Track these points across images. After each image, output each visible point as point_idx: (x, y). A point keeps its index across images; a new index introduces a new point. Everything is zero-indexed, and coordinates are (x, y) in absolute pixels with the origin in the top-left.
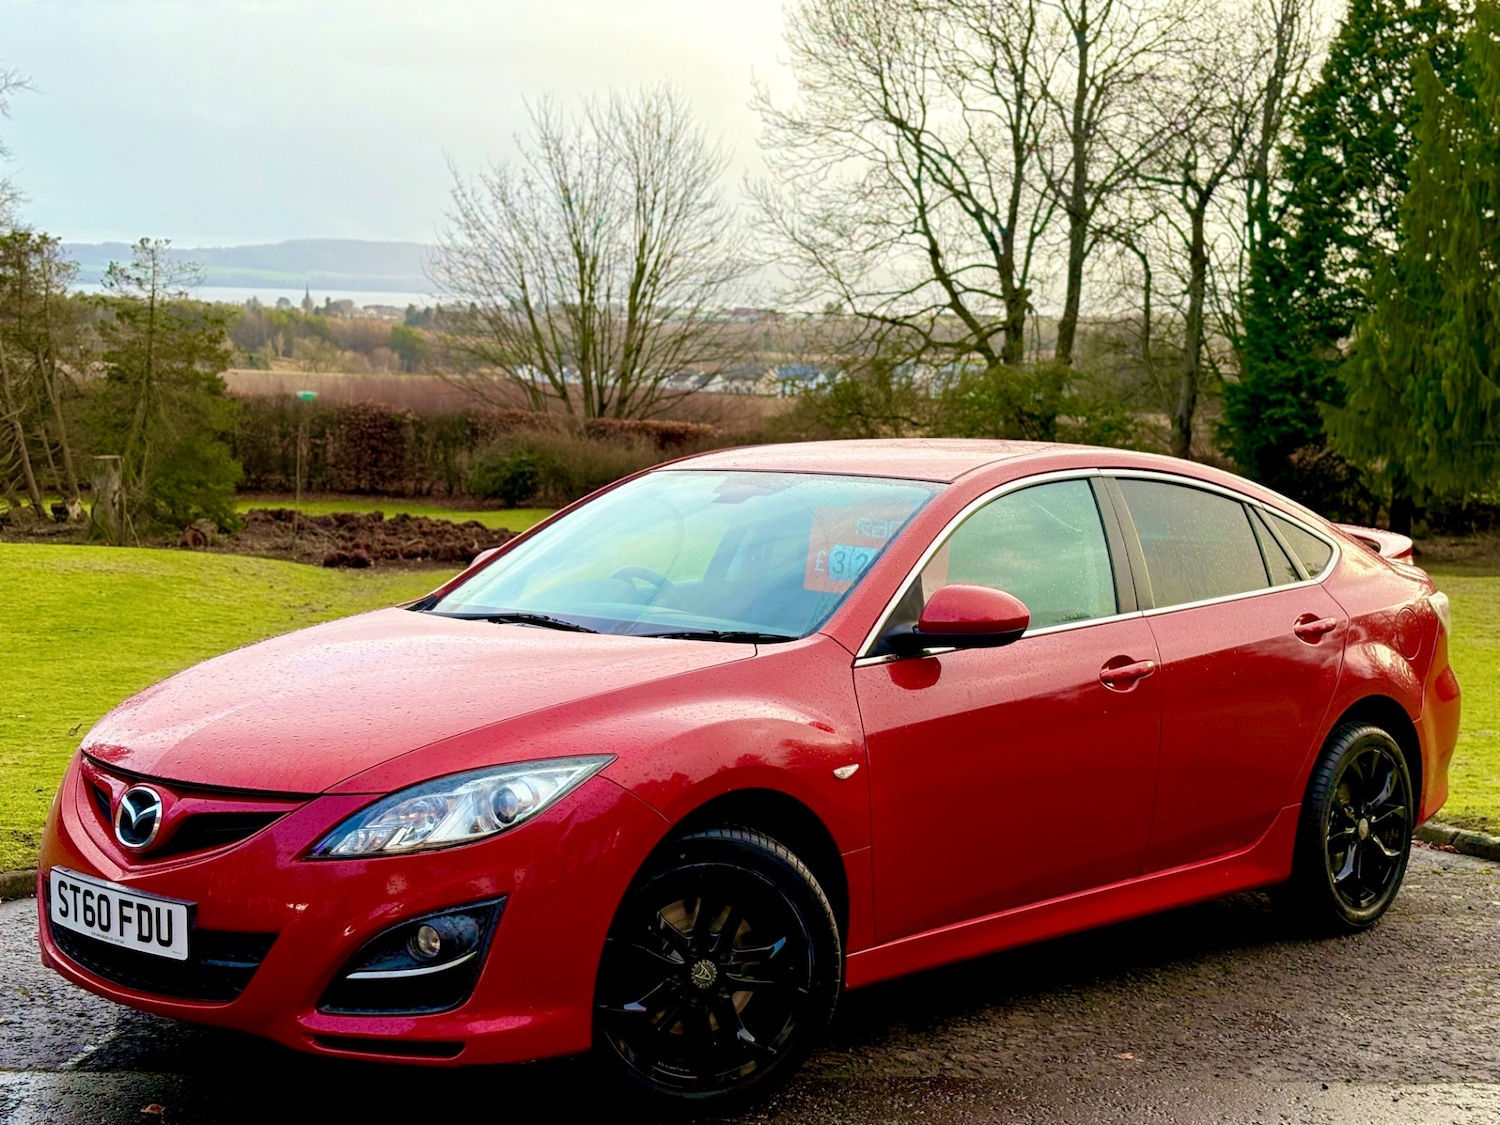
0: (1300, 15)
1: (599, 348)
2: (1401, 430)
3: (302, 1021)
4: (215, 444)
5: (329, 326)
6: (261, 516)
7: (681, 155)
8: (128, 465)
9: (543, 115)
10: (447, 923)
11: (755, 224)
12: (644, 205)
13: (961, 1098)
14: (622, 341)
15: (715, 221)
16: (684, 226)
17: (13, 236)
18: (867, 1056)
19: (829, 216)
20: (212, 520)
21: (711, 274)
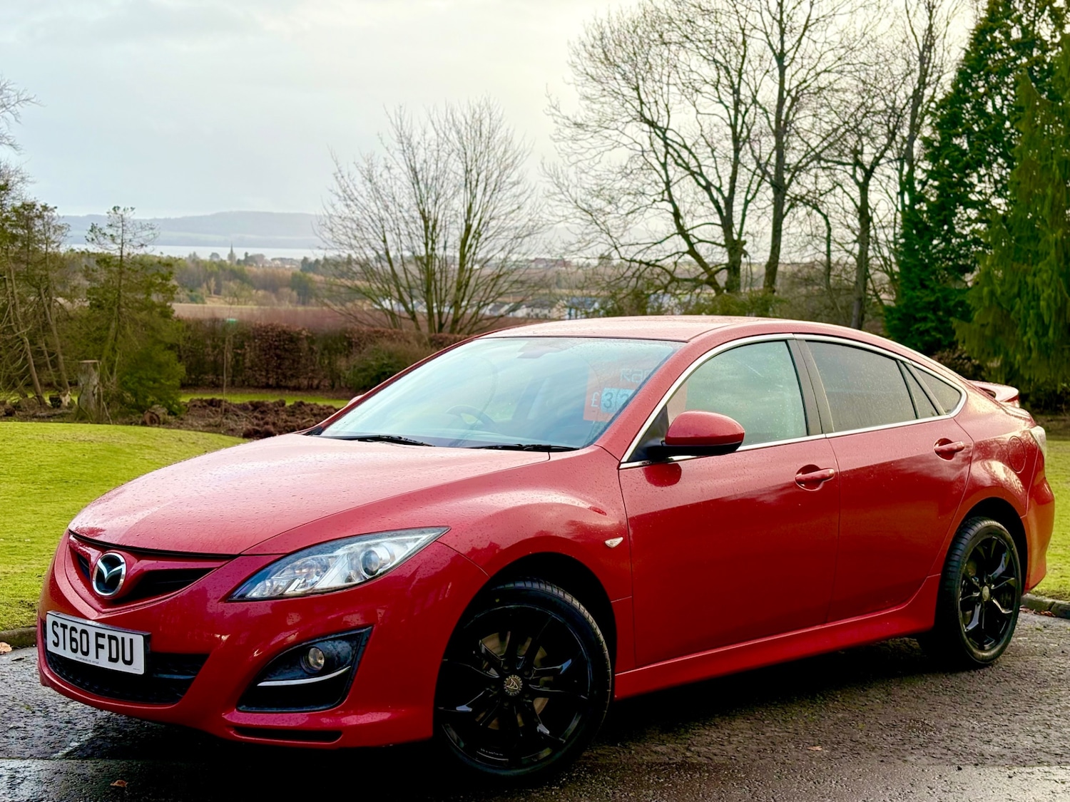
0: (936, 45)
1: (438, 284)
2: (1011, 337)
3: (225, 717)
4: (166, 352)
5: (247, 272)
6: (199, 404)
7: (497, 147)
8: (104, 367)
9: (399, 120)
10: (329, 646)
11: (549, 195)
12: (471, 183)
13: (698, 775)
14: (455, 279)
15: (520, 194)
16: (499, 197)
17: (23, 206)
18: (629, 748)
19: (601, 189)
20: (164, 406)
21: (518, 231)
